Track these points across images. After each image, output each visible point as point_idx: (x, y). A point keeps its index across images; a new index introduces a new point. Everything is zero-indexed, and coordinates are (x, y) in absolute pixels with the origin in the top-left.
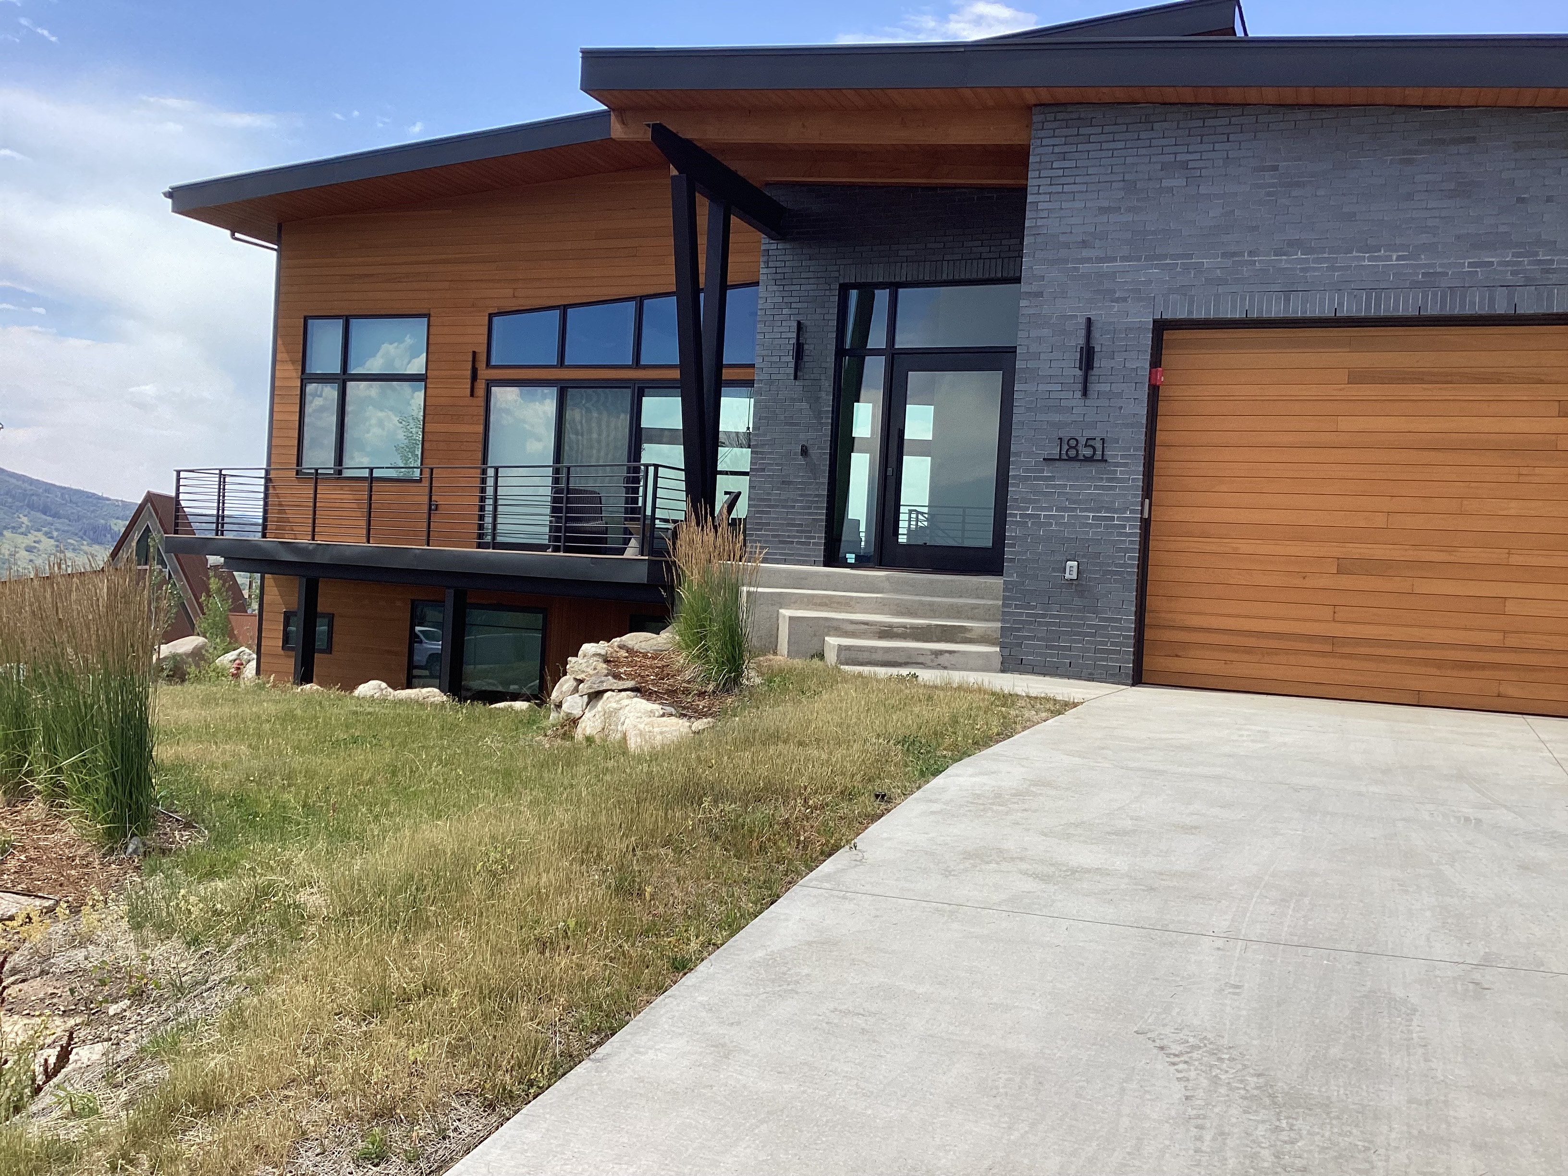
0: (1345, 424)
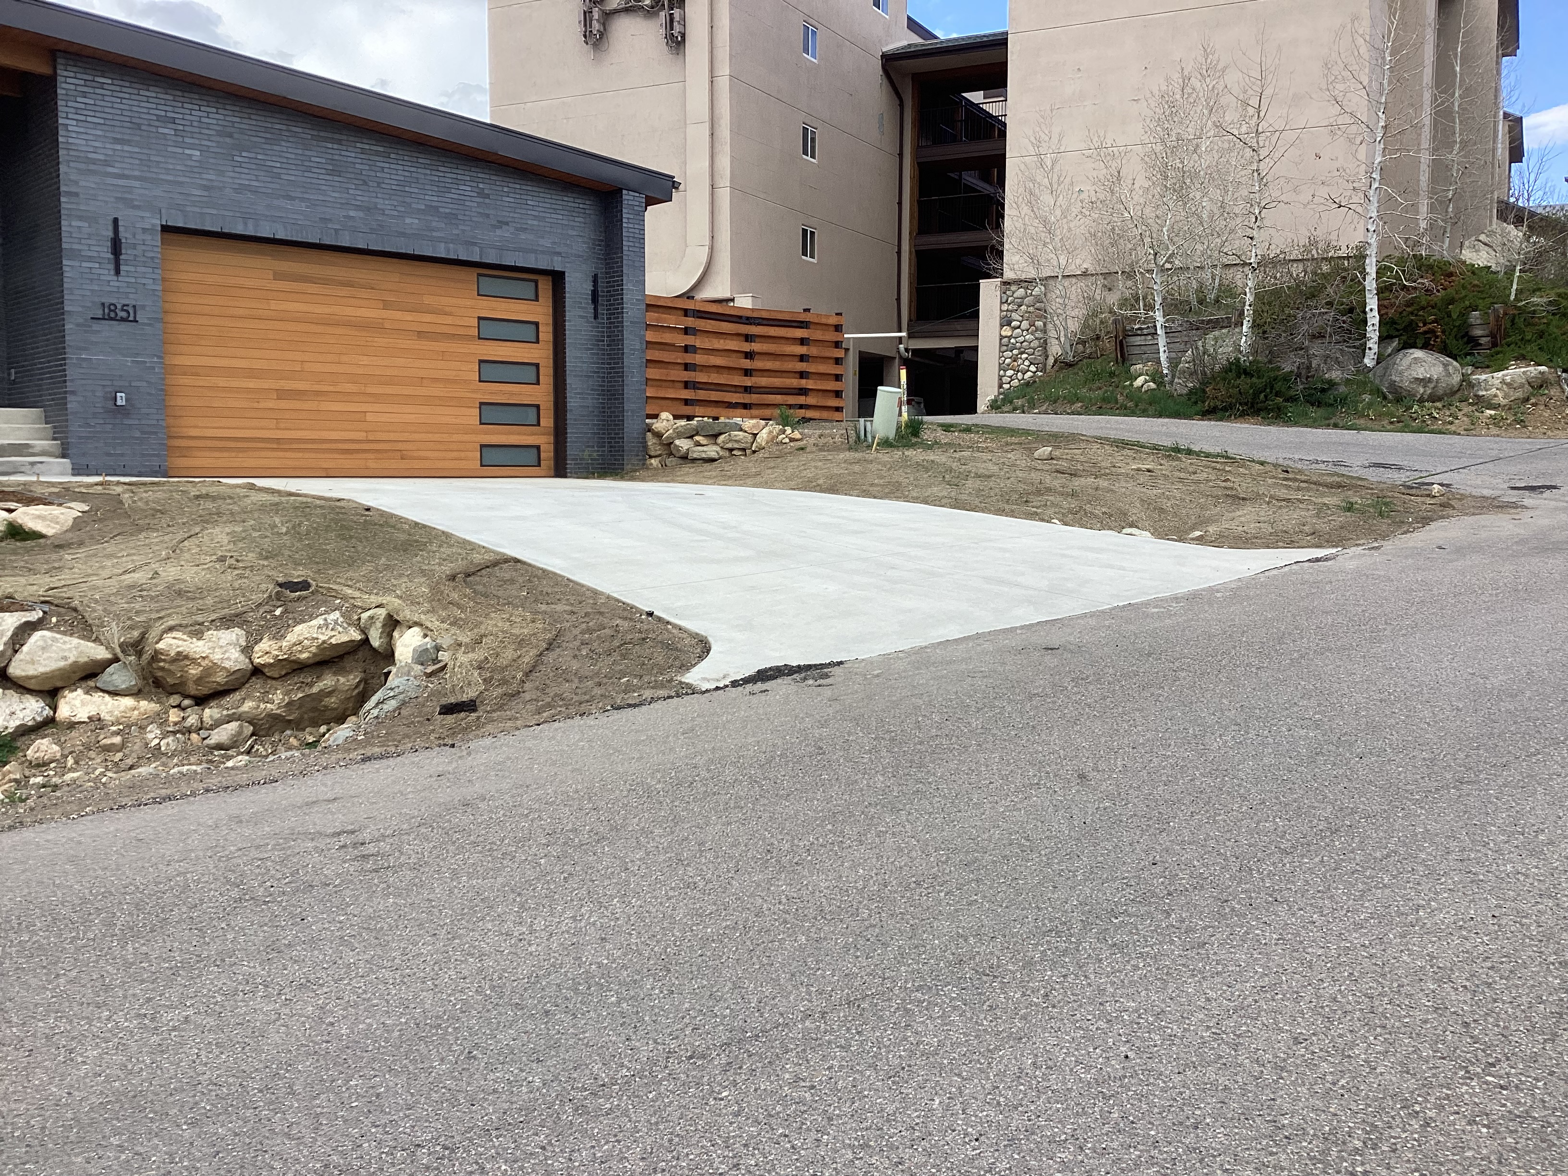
0: (273, 305)
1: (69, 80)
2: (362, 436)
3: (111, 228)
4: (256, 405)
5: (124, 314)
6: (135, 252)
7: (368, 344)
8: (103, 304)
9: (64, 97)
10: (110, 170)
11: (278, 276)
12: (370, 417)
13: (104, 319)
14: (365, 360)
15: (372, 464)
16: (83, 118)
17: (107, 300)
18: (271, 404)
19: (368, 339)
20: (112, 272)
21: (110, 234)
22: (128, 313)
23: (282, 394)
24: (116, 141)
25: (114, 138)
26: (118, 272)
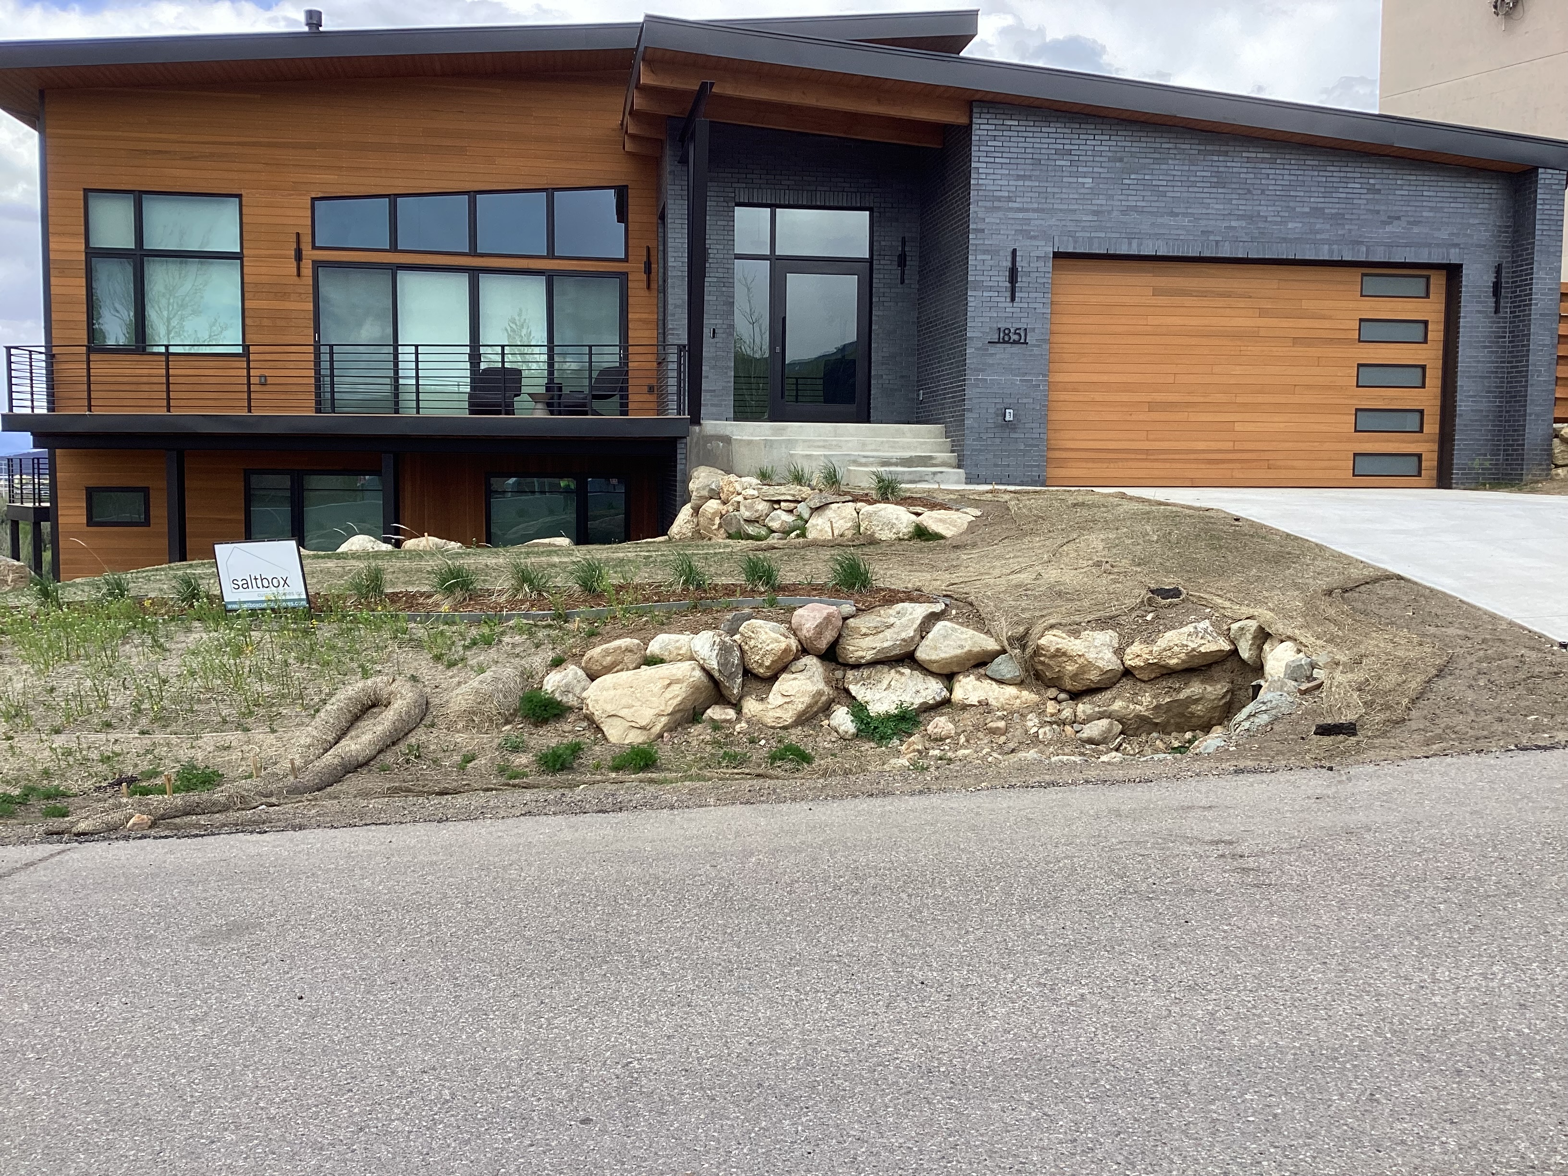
0: (1151, 320)
1: (982, 127)
2: (1229, 445)
3: (1009, 258)
4: (1129, 418)
5: (1016, 337)
6: (1029, 279)
7: (1242, 353)
8: (999, 329)
9: (977, 143)
10: (1011, 205)
11: (1157, 292)
12: (1238, 427)
13: (999, 342)
14: (1238, 370)
15: (1237, 474)
16: (992, 160)
17: (1002, 325)
18: (1142, 417)
19: (1242, 348)
20: (1008, 300)
21: (1009, 264)
22: (1019, 335)
23: (1153, 407)
24: (1019, 177)
25: (1018, 175)
26: (1013, 299)
